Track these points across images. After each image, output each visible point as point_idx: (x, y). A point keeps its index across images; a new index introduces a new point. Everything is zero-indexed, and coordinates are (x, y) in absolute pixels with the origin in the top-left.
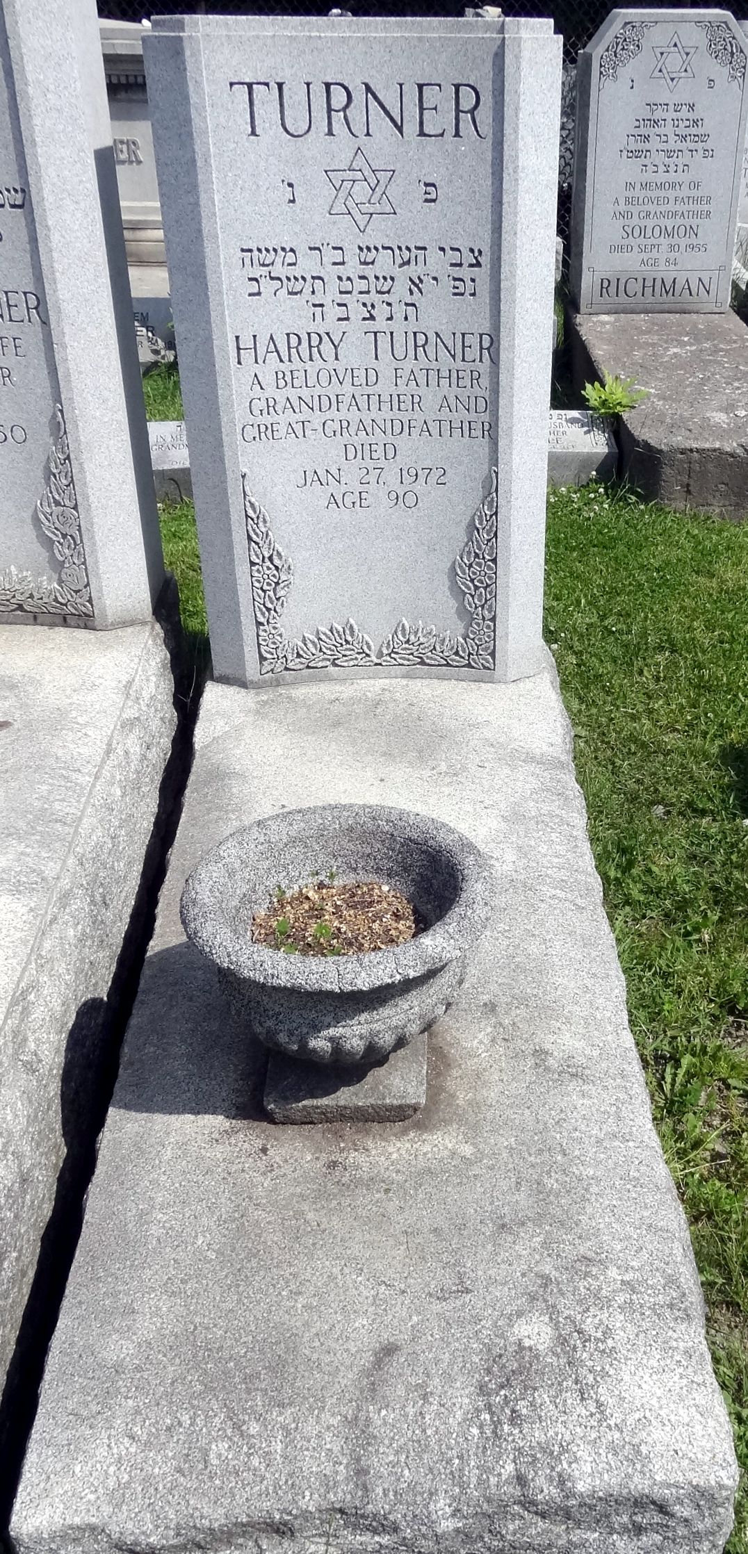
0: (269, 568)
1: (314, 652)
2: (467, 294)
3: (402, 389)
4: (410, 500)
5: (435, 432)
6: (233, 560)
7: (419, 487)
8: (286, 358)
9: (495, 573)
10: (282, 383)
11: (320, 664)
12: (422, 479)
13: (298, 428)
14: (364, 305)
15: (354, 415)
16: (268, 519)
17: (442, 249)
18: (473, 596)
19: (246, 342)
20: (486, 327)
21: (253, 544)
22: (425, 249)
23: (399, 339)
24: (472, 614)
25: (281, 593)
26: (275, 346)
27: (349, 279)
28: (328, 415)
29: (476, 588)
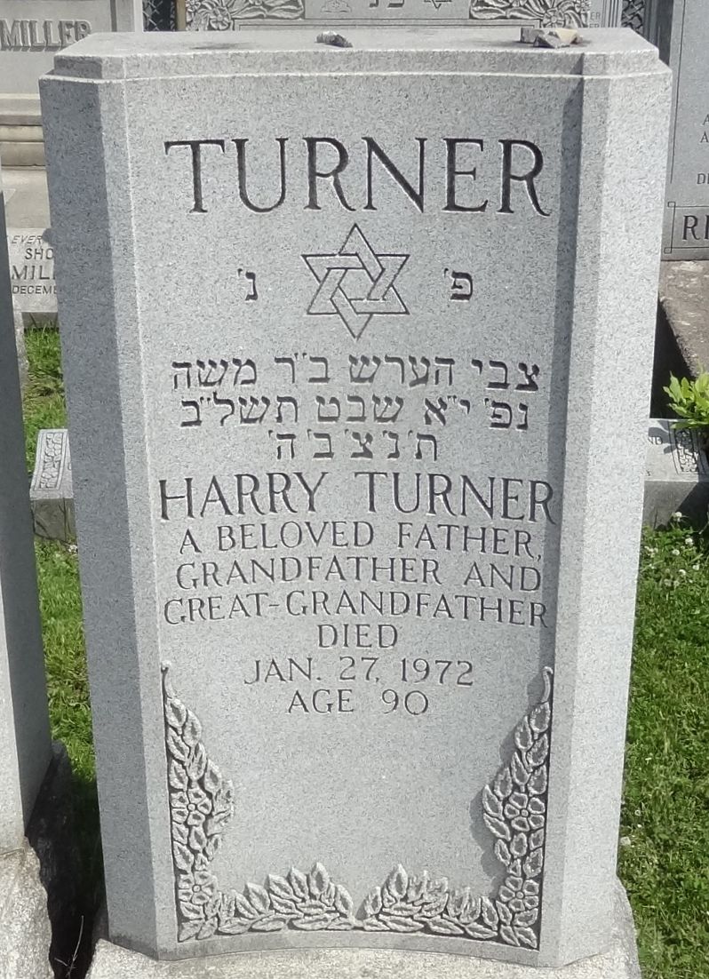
0: (197, 795)
1: (261, 909)
2: (514, 424)
3: (409, 551)
4: (417, 702)
5: (458, 612)
6: (144, 784)
7: (432, 686)
8: (234, 508)
9: (545, 815)
10: (227, 541)
11: (271, 926)
12: (435, 675)
13: (250, 604)
14: (356, 435)
15: (335, 586)
16: (199, 728)
17: (478, 363)
18: (508, 844)
19: (176, 487)
20: (542, 472)
21: (175, 763)
22: (451, 361)
23: (407, 484)
24: (505, 868)
25: (214, 828)
26: (219, 492)
27: (333, 400)
28: (295, 585)
29: (514, 832)
